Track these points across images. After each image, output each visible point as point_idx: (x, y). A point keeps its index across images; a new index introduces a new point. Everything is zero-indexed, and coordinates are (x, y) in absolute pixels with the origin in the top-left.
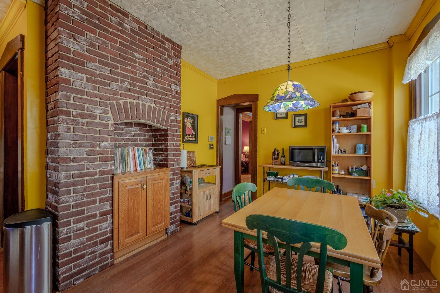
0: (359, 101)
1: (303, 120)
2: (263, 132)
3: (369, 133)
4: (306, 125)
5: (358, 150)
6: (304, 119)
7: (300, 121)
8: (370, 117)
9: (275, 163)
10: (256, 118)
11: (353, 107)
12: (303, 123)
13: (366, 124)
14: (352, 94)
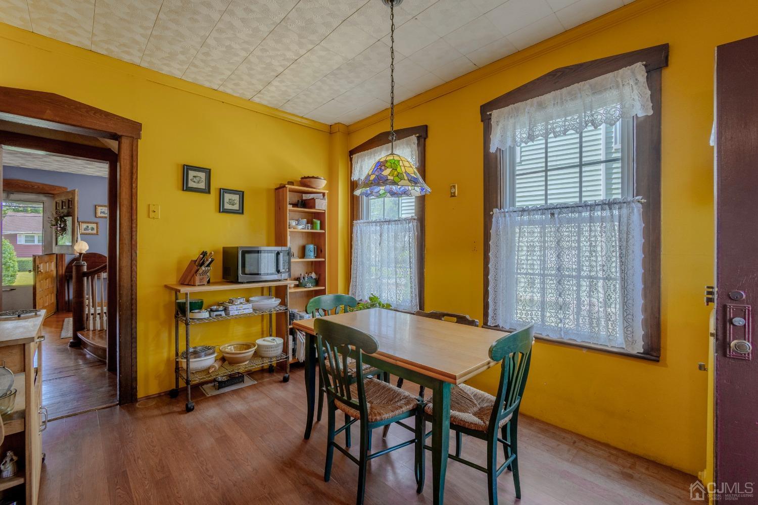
0: (315, 188)
1: (237, 201)
2: (152, 215)
3: (323, 231)
4: (241, 211)
5: (307, 252)
6: (238, 199)
7: (231, 203)
8: (324, 211)
9: (200, 282)
10: (134, 180)
11: (303, 195)
12: (236, 207)
13: (318, 219)
14: (305, 178)
